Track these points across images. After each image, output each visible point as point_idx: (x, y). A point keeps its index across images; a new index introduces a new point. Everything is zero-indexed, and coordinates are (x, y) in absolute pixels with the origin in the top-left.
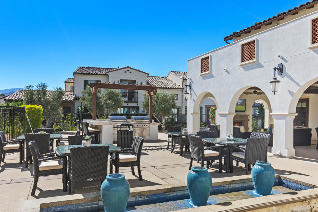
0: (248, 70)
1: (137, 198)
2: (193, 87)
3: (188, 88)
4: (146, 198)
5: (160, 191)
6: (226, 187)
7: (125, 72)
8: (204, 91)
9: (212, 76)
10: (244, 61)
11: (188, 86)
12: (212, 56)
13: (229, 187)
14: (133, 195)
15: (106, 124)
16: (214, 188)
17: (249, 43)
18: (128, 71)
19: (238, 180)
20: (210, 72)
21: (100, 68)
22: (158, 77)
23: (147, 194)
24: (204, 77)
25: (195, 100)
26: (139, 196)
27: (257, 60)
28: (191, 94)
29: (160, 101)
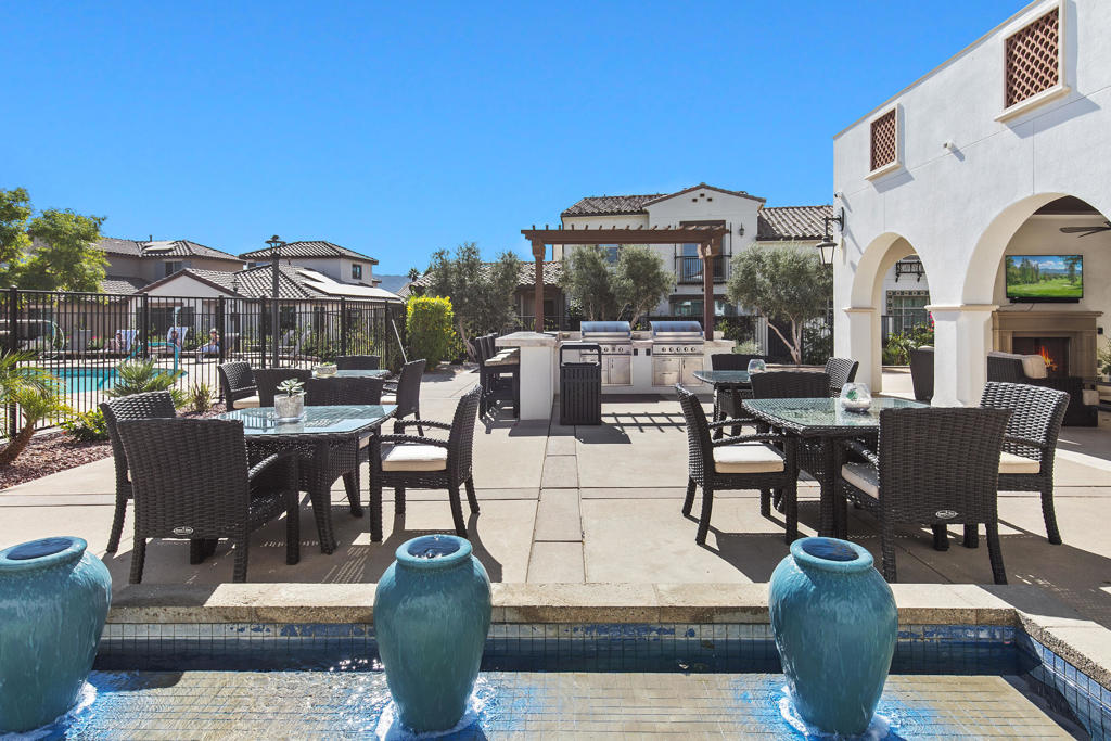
0: (1034, 132)
1: (242, 630)
2: (849, 222)
3: (835, 226)
4: (282, 634)
5: (342, 615)
6: (672, 632)
7: (695, 200)
8: (883, 232)
9: (908, 178)
10: (1015, 100)
11: (833, 220)
12: (905, 106)
13: (692, 633)
14: (226, 618)
15: (531, 344)
16: (606, 631)
17: (1037, 25)
18: (702, 195)
19: (744, 610)
20: (899, 162)
21: (634, 197)
22: (804, 208)
23: (284, 619)
24: (880, 183)
25: (857, 264)
26: (251, 623)
27: (1068, 86)
28: (844, 245)
29: (784, 274)
